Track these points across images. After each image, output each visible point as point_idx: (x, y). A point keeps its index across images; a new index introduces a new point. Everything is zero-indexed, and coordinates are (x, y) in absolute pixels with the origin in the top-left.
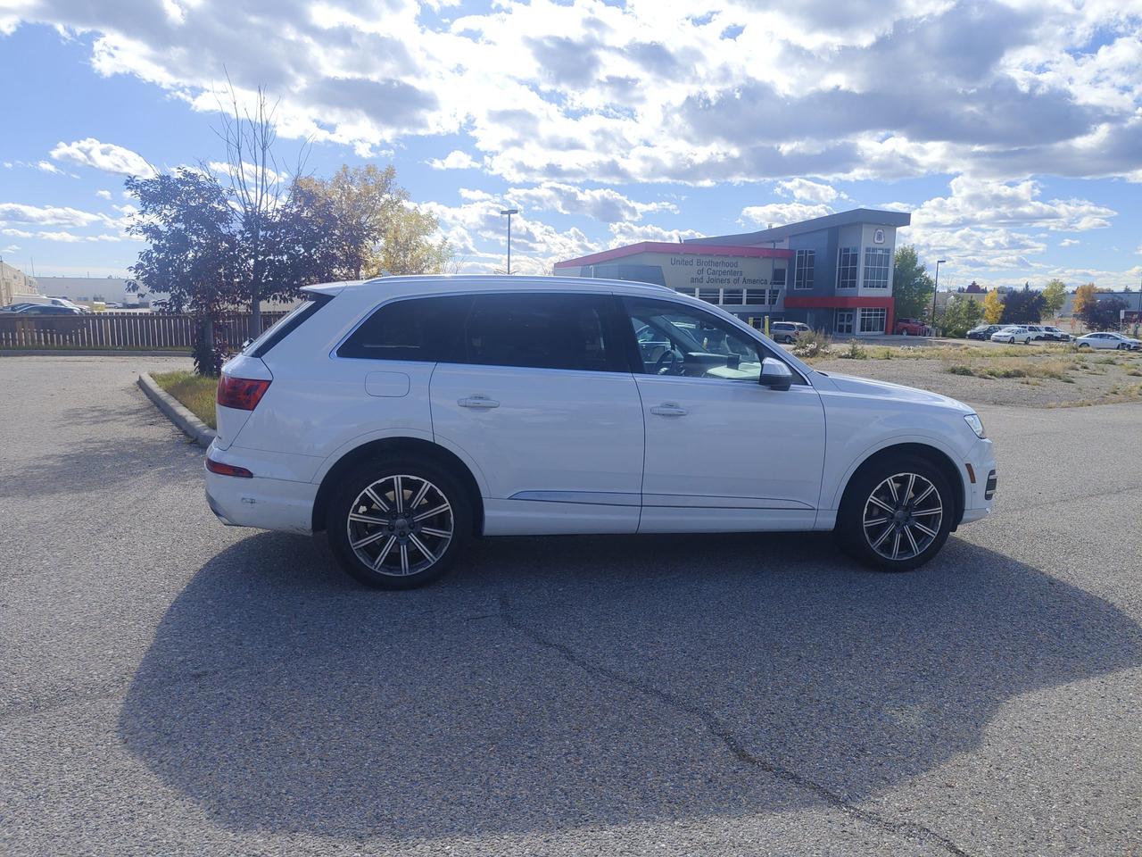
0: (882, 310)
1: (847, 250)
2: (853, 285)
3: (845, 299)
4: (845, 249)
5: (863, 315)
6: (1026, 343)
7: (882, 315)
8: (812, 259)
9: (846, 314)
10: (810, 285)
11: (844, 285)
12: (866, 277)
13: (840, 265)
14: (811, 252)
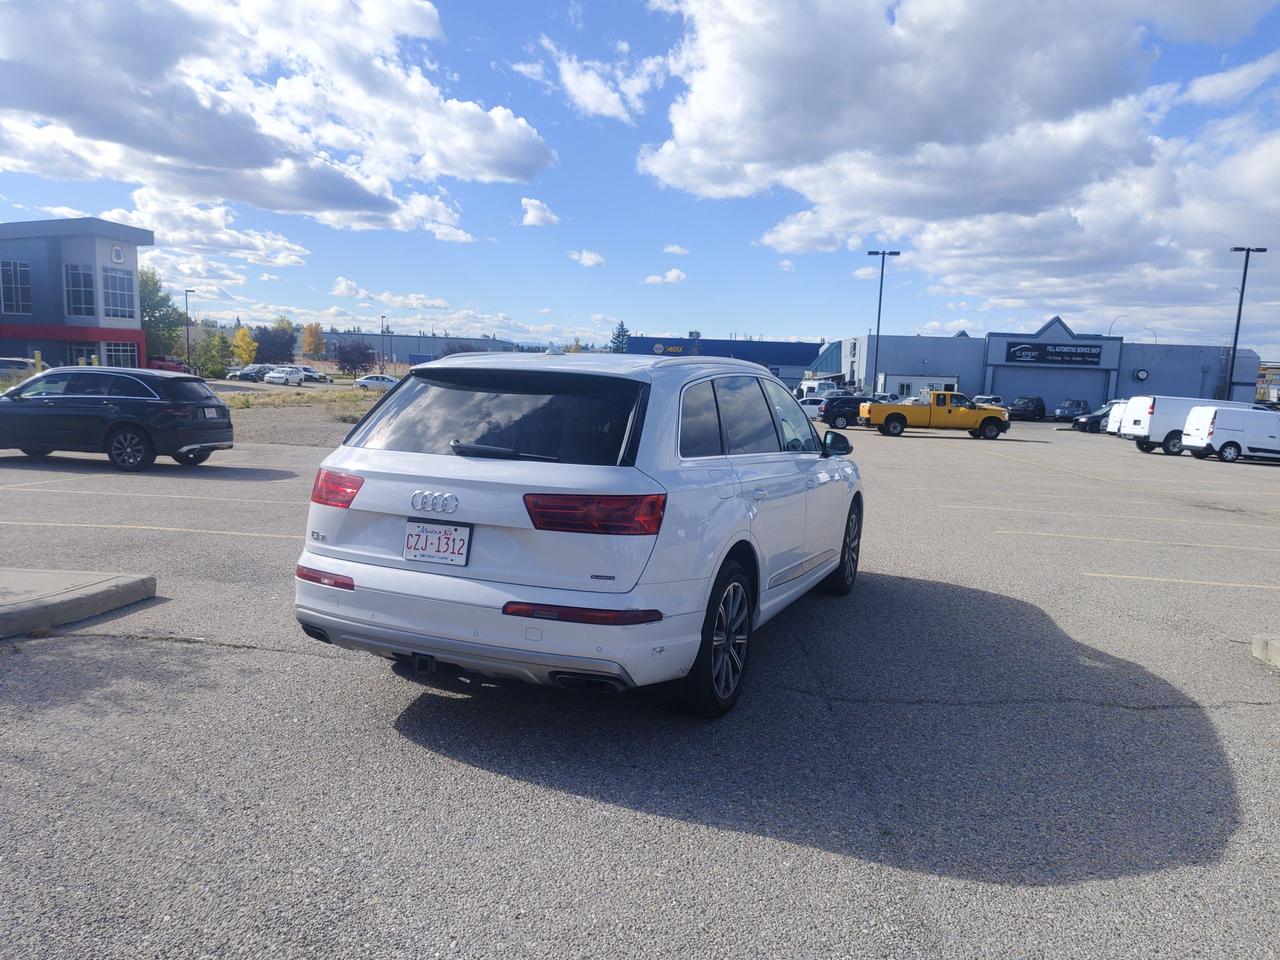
0: (132, 345)
1: (75, 268)
2: (91, 312)
3: (84, 330)
4: (72, 266)
5: (109, 350)
6: (299, 385)
7: (132, 351)
8: (25, 276)
9: (85, 348)
10: (26, 309)
11: (78, 312)
12: (107, 302)
13: (68, 286)
14: (21, 265)
